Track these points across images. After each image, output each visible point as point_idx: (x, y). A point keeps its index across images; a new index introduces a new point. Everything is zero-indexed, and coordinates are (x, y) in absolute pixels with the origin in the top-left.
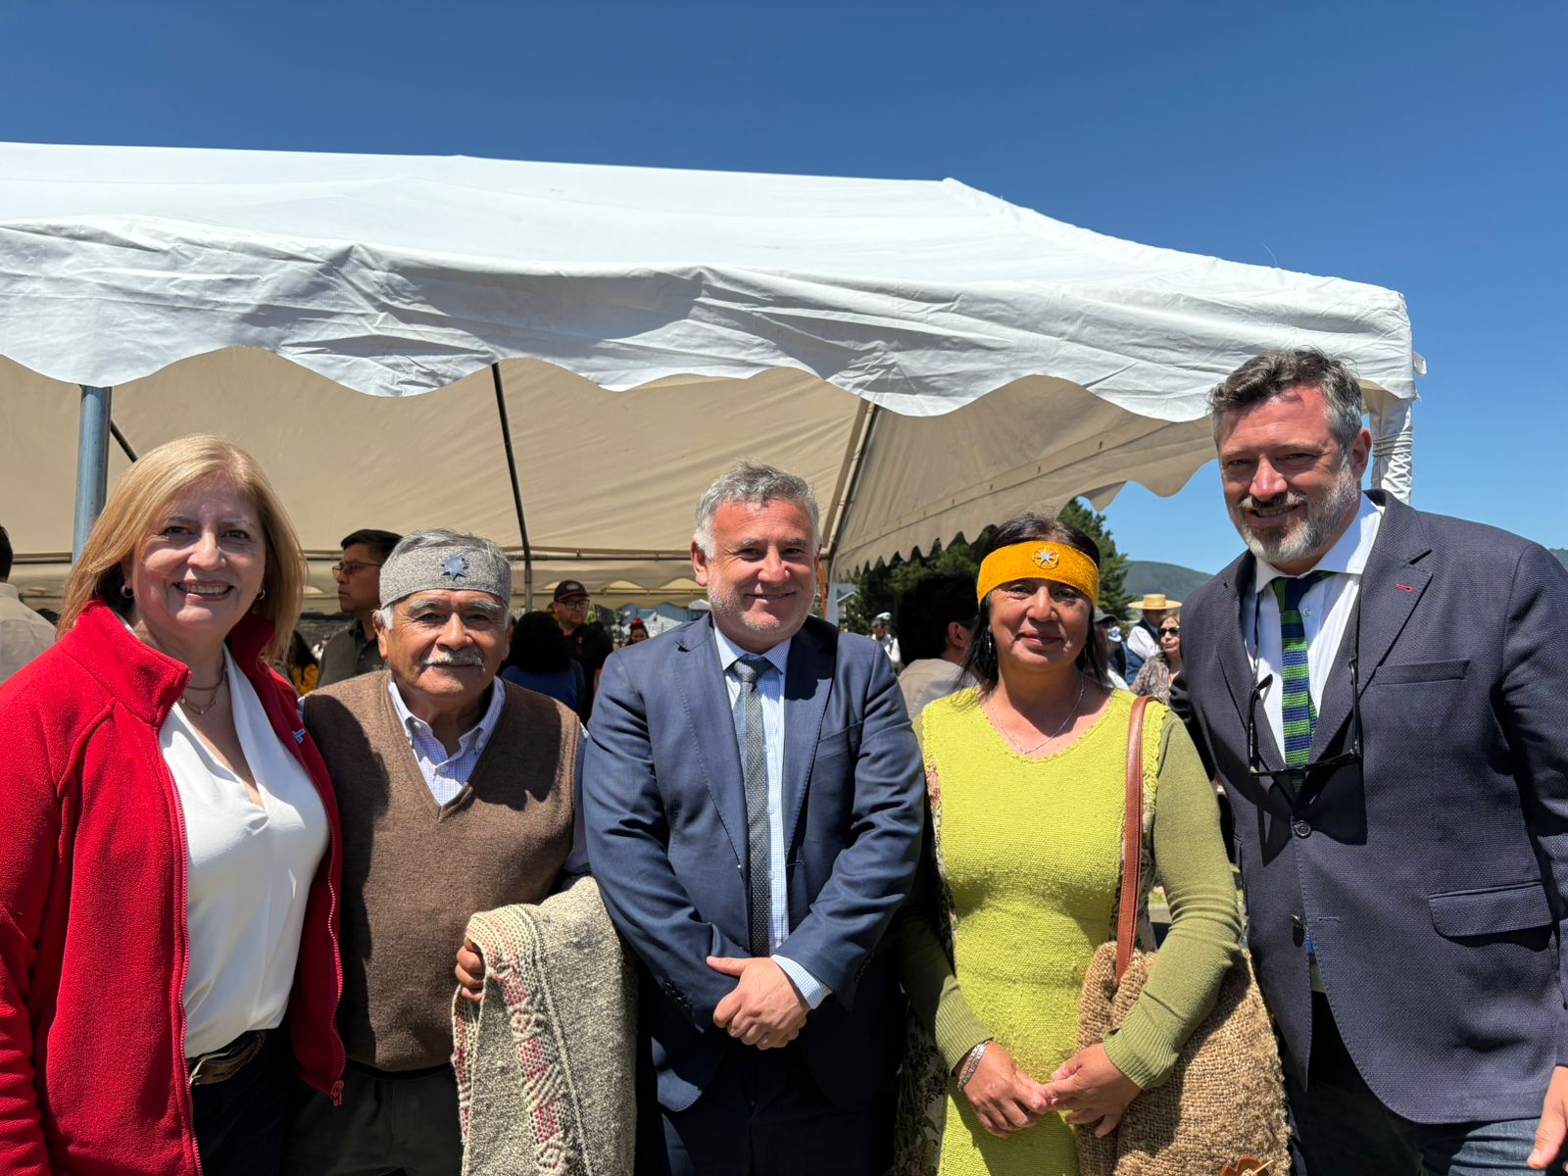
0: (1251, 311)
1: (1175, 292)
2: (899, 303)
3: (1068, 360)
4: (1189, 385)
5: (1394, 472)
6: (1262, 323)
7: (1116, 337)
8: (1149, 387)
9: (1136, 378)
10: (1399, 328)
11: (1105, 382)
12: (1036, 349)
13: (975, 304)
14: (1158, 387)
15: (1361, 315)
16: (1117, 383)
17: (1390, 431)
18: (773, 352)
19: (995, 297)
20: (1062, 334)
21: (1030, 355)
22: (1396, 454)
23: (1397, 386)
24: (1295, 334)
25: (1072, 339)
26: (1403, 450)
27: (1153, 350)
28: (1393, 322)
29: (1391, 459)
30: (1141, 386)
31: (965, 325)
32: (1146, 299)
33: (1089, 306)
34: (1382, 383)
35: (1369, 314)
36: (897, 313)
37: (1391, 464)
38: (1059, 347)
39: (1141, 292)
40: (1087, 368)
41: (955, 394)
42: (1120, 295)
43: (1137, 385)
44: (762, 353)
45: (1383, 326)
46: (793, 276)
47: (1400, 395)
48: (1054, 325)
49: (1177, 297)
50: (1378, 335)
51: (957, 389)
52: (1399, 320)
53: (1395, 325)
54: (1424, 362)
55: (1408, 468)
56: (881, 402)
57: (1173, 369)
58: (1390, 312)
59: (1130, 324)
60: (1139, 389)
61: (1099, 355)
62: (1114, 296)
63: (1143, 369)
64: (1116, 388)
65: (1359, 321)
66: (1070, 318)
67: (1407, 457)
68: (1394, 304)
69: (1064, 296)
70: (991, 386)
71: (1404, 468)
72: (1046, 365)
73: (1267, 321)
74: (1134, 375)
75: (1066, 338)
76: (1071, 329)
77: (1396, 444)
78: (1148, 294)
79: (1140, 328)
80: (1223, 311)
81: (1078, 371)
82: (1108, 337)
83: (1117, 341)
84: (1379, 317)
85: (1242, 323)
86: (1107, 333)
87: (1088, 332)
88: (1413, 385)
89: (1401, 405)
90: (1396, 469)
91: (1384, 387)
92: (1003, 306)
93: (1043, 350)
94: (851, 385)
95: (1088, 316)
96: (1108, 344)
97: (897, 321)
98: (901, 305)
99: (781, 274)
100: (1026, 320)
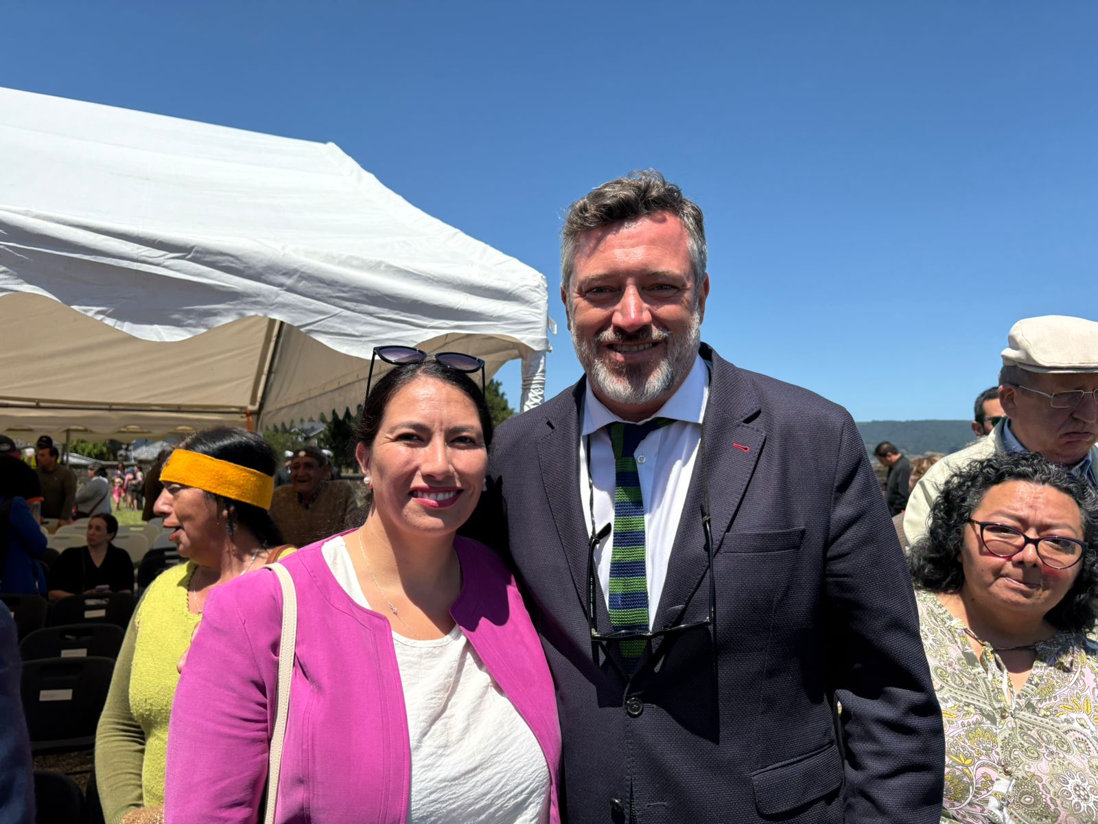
0: (435, 279)
1: (378, 259)
2: (140, 248)
3: (284, 306)
4: (383, 331)
5: (532, 401)
6: (443, 289)
7: (326, 291)
8: (350, 330)
9: (340, 323)
10: (539, 300)
11: (315, 325)
12: (259, 295)
13: (208, 256)
14: (357, 331)
15: (511, 290)
16: (325, 326)
17: (531, 372)
18: (15, 279)
19: (225, 251)
20: (281, 285)
21: (254, 299)
22: (534, 389)
23: (533, 341)
24: (467, 298)
25: (290, 290)
26: (538, 386)
27: (355, 304)
28: (534, 296)
29: (530, 392)
30: (345, 330)
31: (198, 271)
32: (355, 262)
33: (304, 265)
34: (522, 339)
35: (518, 289)
36: (135, 257)
37: (530, 395)
38: (278, 295)
39: (351, 257)
40: (301, 313)
41: (189, 325)
42: (333, 258)
43: (340, 329)
44: (6, 279)
45: (527, 299)
46: (37, 217)
47: (536, 348)
48: (275, 277)
49: (379, 264)
50: (524, 304)
51: (190, 321)
52: (538, 295)
53: (535, 298)
54: (556, 326)
55: (541, 398)
56: (123, 327)
57: (370, 319)
58: (533, 288)
59: (337, 282)
60: (342, 332)
61: (311, 304)
62: (329, 258)
63: (346, 317)
64: (323, 330)
65: (510, 293)
66: (288, 273)
67: (540, 391)
68: (536, 284)
69: (284, 255)
70: (219, 321)
71: (538, 398)
72: (267, 308)
73: (447, 288)
74: (339, 321)
75: (285, 288)
76: (289, 282)
77: (533, 382)
78: (357, 259)
79: (344, 285)
80: (414, 277)
81: (293, 315)
82: (319, 290)
83: (325, 294)
84: (525, 292)
85: (428, 288)
86: (318, 287)
87: (302, 285)
88: (547, 342)
89: (537, 355)
90: (533, 399)
91: (524, 342)
92: (231, 259)
93: (264, 296)
94: (93, 312)
95: (302, 272)
96: (318, 296)
97: (135, 264)
98: (140, 250)
99: (26, 214)
100: (251, 272)
